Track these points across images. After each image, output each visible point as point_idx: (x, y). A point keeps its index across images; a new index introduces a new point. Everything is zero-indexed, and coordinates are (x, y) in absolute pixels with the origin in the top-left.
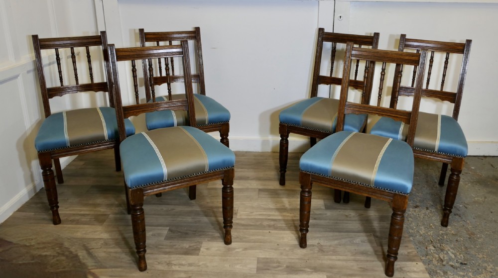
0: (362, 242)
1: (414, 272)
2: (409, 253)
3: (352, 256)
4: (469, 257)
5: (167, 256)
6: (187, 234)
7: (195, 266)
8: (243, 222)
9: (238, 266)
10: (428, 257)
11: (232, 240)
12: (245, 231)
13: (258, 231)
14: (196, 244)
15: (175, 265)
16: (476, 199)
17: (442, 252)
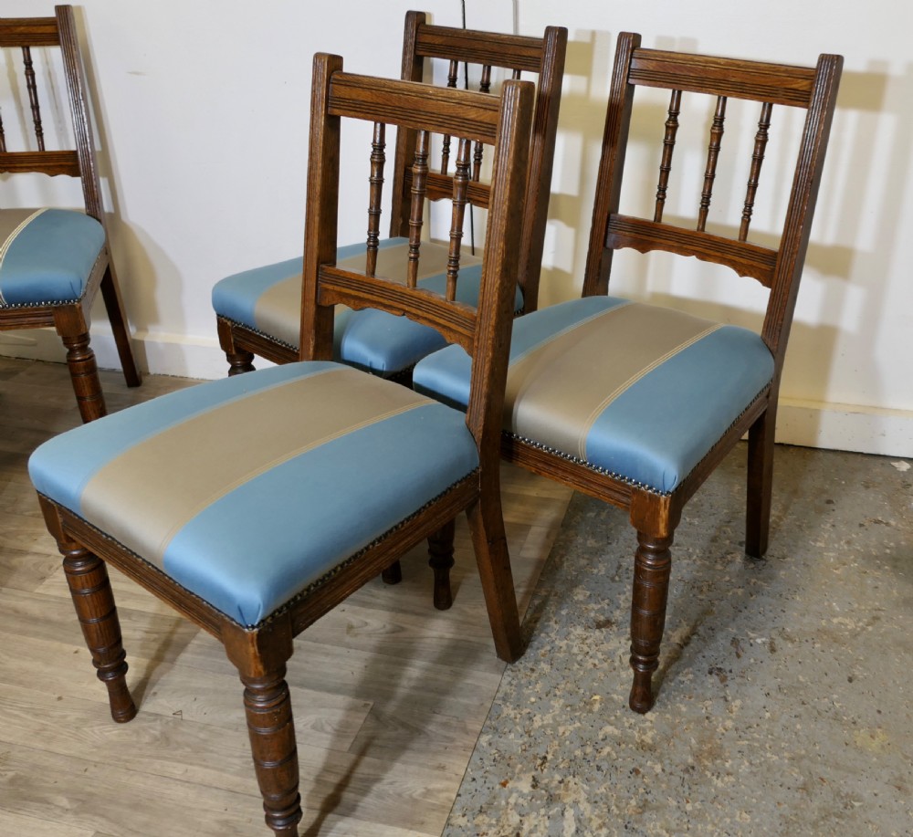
0: (314, 727)
8: (34, 609)
10: (481, 818)
13: (48, 642)
16: (835, 621)
17: (543, 811)
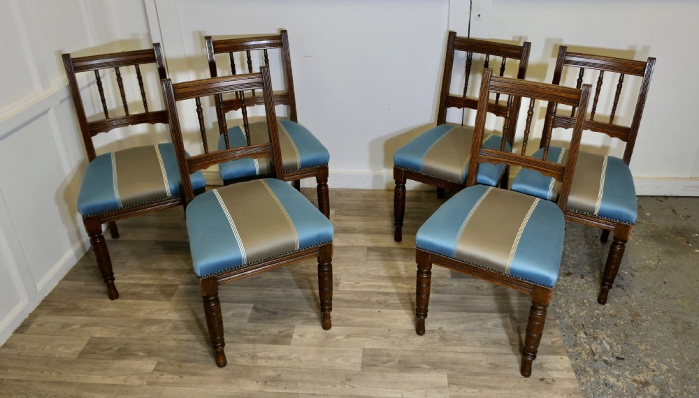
0: (494, 326)
1: (557, 370)
2: (553, 342)
3: (480, 347)
4: (627, 348)
5: (251, 346)
6: (275, 313)
7: (285, 360)
8: (346, 297)
9: (338, 361)
10: (576, 348)
11: (332, 323)
12: (348, 309)
13: (364, 310)
14: (286, 328)
15: (261, 358)
16: (647, 262)
17: (595, 343)
